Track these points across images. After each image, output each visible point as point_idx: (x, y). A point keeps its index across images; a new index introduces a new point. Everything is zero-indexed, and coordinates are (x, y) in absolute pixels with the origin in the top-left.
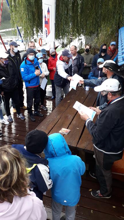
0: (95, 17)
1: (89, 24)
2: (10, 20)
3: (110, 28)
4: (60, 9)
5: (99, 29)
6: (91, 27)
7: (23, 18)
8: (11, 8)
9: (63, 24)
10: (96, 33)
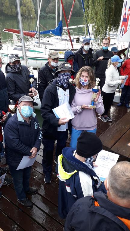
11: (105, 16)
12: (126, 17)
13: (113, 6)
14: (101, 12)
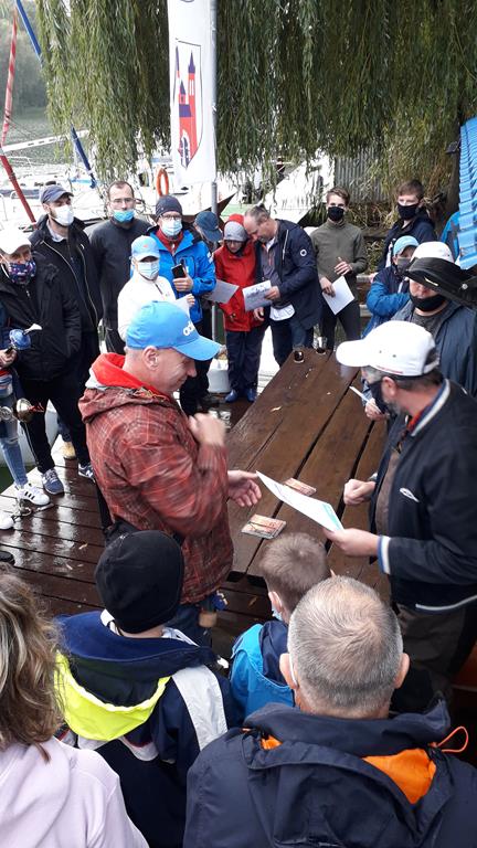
0: (369, 82)
1: (346, 111)
2: (45, 104)
3: (428, 122)
4: (234, 56)
5: (385, 129)
6: (355, 122)
7: (94, 97)
8: (49, 61)
9: (247, 113)
10: (374, 142)
11: (119, 101)
12: (187, 103)
13: (137, 65)
14: (100, 88)
